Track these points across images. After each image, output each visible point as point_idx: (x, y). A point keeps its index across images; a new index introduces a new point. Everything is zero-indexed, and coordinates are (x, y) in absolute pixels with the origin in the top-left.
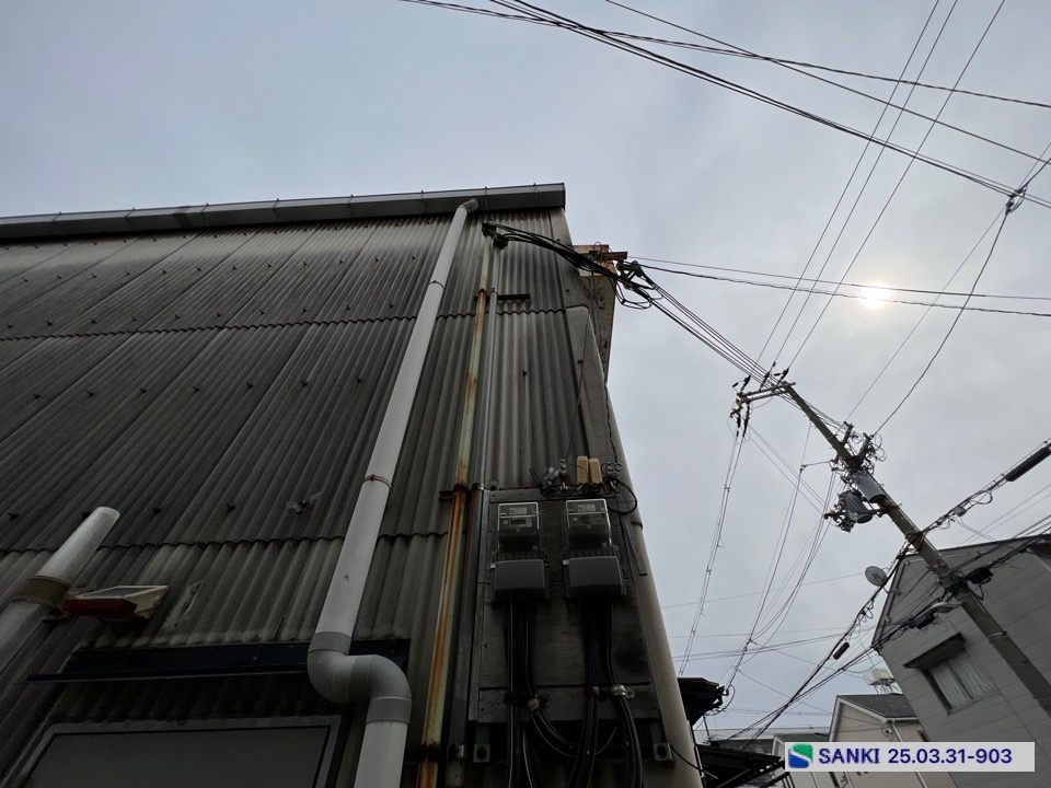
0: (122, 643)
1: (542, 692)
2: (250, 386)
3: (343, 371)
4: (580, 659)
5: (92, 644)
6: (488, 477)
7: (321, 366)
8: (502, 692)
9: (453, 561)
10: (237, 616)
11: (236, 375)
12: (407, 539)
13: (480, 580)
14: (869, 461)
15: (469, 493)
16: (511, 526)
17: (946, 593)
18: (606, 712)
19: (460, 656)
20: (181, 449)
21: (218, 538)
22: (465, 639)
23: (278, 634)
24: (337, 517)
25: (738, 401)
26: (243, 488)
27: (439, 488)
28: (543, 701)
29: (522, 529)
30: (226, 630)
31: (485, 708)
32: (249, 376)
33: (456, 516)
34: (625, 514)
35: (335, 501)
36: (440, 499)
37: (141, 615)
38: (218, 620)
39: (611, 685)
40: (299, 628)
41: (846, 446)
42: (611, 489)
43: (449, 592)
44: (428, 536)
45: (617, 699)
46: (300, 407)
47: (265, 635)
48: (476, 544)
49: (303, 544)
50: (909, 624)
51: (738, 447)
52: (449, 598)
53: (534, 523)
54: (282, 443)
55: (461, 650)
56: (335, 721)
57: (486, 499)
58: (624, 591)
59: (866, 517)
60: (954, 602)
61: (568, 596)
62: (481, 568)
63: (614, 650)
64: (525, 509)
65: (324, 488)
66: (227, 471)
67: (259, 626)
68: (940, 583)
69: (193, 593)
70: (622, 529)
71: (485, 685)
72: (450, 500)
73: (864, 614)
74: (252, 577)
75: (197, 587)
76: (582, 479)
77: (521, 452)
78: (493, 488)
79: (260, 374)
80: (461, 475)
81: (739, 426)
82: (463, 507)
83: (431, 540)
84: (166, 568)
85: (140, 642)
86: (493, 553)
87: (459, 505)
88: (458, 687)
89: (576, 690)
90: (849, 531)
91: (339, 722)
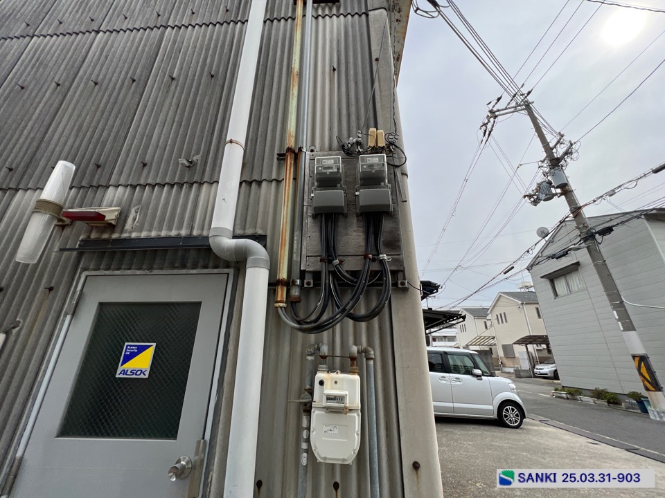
0: (105, 236)
1: (341, 258)
2: (134, 81)
3: (199, 68)
4: (363, 243)
5: (89, 237)
6: (309, 144)
7: (182, 64)
8: (319, 258)
9: (288, 193)
10: (165, 224)
11: (121, 72)
12: (259, 183)
13: (305, 204)
14: (566, 161)
15: (296, 154)
16: (323, 171)
17: (580, 241)
18: (375, 267)
19: (295, 242)
20: (100, 126)
21: (142, 182)
22: (297, 233)
23: (191, 232)
24: (213, 170)
25: (488, 116)
26: (149, 151)
27: (276, 152)
28: (341, 262)
29: (330, 173)
30: (161, 231)
31: (310, 264)
32: (131, 72)
33: (288, 168)
34: (398, 166)
35: (210, 160)
36: (277, 158)
37: (110, 222)
38: (156, 225)
39: (378, 254)
40: (203, 230)
41: (554, 151)
42: (390, 151)
43: (287, 210)
44: (272, 181)
45: (382, 261)
46: (173, 96)
47: (184, 233)
48: (302, 184)
49: (195, 186)
50: (553, 257)
51: (480, 151)
52: (287, 213)
53: (338, 169)
54: (167, 123)
55: (295, 238)
56: (231, 271)
57: (307, 157)
58: (391, 209)
59: (550, 197)
60: (583, 245)
61: (358, 211)
62: (306, 197)
63: (382, 240)
64: (333, 161)
65: (201, 152)
66: (135, 141)
67: (180, 228)
68: (580, 236)
69: (137, 212)
70: (395, 176)
71: (309, 255)
72: (284, 159)
73: (528, 252)
74: (169, 204)
75: (138, 209)
76: (371, 143)
77: (331, 129)
78: (312, 151)
79: (138, 71)
80: (290, 142)
81: (484, 135)
82: (292, 162)
83: (274, 184)
84: (116, 199)
85: (115, 236)
86: (313, 188)
87: (290, 161)
88: (295, 255)
89: (359, 257)
90: (536, 205)
91: (233, 272)
